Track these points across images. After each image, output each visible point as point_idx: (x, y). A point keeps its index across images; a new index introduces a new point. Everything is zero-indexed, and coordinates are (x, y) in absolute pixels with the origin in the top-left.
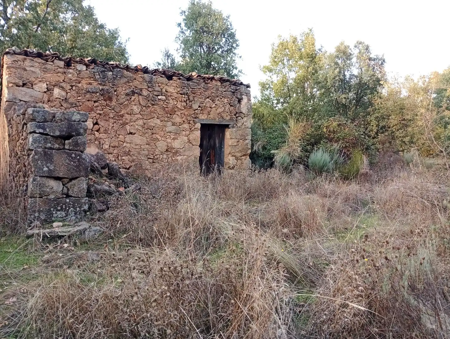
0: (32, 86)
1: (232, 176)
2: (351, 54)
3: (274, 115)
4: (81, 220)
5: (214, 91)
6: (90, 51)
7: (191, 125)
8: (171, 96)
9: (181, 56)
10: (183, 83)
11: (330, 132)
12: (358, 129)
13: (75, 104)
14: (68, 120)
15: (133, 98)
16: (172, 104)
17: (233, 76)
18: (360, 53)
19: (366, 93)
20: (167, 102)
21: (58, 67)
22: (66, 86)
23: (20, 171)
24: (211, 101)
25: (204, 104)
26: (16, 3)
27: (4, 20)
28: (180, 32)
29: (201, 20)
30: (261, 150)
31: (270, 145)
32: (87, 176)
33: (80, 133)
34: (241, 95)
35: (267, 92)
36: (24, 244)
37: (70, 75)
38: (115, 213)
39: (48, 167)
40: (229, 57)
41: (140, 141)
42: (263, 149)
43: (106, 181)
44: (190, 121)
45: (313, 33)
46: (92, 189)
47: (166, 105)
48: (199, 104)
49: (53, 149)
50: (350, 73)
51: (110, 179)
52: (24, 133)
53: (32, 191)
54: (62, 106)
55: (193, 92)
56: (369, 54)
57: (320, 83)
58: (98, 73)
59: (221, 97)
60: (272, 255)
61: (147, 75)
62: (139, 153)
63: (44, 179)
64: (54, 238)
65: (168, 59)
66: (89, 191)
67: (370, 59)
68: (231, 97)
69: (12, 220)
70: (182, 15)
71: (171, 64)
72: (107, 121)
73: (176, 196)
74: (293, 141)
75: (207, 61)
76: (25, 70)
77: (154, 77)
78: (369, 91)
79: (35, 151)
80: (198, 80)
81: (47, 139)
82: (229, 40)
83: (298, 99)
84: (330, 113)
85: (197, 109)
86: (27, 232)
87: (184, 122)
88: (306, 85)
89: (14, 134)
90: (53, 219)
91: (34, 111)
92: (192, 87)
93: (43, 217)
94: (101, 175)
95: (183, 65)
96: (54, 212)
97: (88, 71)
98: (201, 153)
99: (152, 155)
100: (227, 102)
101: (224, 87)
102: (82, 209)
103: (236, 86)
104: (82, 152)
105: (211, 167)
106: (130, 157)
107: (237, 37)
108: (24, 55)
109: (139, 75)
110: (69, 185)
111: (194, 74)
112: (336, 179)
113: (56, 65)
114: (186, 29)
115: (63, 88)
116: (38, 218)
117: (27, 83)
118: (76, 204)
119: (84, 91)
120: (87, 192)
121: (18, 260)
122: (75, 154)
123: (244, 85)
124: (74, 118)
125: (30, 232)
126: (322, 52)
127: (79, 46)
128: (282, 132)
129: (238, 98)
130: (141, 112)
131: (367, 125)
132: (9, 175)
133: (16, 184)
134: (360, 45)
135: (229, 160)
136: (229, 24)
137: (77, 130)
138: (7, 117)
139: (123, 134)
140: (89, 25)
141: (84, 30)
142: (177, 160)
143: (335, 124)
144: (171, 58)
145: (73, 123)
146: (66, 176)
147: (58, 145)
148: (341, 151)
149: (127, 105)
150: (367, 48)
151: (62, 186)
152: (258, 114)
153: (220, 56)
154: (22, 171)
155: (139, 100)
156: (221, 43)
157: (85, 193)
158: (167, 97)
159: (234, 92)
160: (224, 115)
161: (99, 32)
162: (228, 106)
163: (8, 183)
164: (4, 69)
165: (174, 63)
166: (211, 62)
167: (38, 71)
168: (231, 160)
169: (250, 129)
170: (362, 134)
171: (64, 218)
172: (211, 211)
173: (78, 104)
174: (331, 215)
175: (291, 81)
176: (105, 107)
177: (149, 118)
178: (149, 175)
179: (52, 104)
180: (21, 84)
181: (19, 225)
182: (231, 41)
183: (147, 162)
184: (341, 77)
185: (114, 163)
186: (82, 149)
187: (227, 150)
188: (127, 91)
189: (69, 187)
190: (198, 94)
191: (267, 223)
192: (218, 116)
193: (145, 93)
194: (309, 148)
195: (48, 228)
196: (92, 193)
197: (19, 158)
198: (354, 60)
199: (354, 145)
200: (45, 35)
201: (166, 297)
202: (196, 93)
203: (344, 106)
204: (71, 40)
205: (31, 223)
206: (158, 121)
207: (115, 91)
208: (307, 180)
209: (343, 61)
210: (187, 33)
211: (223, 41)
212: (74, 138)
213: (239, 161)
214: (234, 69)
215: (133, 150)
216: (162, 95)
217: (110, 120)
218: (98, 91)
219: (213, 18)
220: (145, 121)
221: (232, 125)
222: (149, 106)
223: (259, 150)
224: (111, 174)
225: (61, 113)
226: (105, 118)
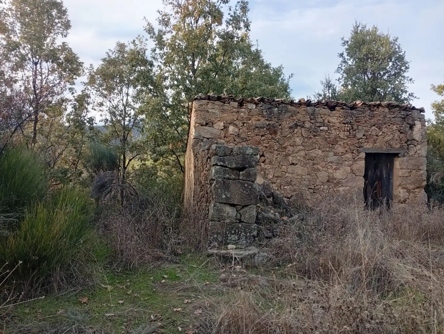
0: (213, 125)
4: (251, 244)
5: (380, 118)
6: (258, 91)
7: (354, 155)
8: (333, 126)
9: (342, 85)
10: (346, 112)
13: (246, 139)
14: (243, 154)
15: (296, 130)
16: (334, 135)
17: (402, 100)
20: (329, 133)
21: (232, 108)
22: (239, 124)
23: (203, 198)
24: (377, 129)
26: (202, 57)
28: (342, 61)
29: (365, 48)
32: (256, 204)
33: (252, 165)
34: (414, 120)
36: (206, 262)
37: (242, 114)
39: (225, 195)
40: (397, 81)
41: (301, 171)
43: (271, 209)
44: (353, 150)
46: (260, 216)
47: (328, 135)
48: (363, 133)
49: (230, 179)
51: (275, 208)
52: (208, 165)
53: (213, 215)
54: (235, 141)
55: (357, 120)
58: (265, 110)
59: (389, 124)
61: (310, 107)
62: (300, 183)
63: (222, 205)
64: (227, 259)
65: (329, 90)
68: (402, 124)
69: (196, 240)
70: (345, 45)
71: (332, 94)
72: (272, 153)
75: (372, 88)
76: (208, 112)
77: (317, 109)
79: (216, 181)
80: (362, 108)
81: (226, 170)
82: (397, 63)
86: (208, 251)
87: (347, 151)
89: (199, 166)
90: (228, 241)
91: (216, 147)
92: (356, 116)
93: (220, 239)
94: (267, 204)
95: (345, 94)
96: (229, 235)
97: (257, 109)
98: (366, 184)
99: (313, 186)
100: (396, 129)
101: (392, 113)
102: (252, 234)
103: (407, 111)
104: (253, 182)
105: (379, 200)
106: (292, 187)
107: (407, 59)
108: (208, 100)
109: (303, 109)
110: (241, 212)
111: (358, 102)
113: (232, 106)
114: (349, 58)
115: (236, 125)
116: (216, 239)
117: (208, 123)
118: (247, 230)
119: (253, 127)
120: (256, 219)
121: (201, 275)
122: (248, 184)
123: (417, 109)
124: (247, 152)
125: (210, 251)
127: (249, 87)
129: (409, 124)
130: (303, 144)
132: (194, 200)
133: (199, 208)
135: (399, 192)
136: (397, 47)
137: (249, 162)
138: (194, 152)
139: (286, 165)
140: (256, 66)
141: (252, 72)
142: (339, 191)
144: (333, 88)
145: (246, 156)
146: (239, 204)
147: (235, 175)
149: (290, 137)
151: (236, 212)
152: (432, 140)
153: (386, 81)
154: (204, 197)
155: (301, 133)
156: (388, 68)
157: (254, 220)
158: (329, 127)
159: (404, 118)
160: (393, 143)
161: (265, 72)
162: (398, 133)
163: (193, 206)
164: (192, 112)
165: (335, 93)
166: (376, 88)
167: (217, 112)
168: (401, 193)
169: (425, 159)
171: (237, 241)
173: (248, 139)
176: (270, 140)
177: (311, 149)
178: (310, 205)
179: (227, 140)
180: (205, 124)
181: (201, 244)
182: (399, 64)
183: (308, 192)
185: (278, 192)
186: (253, 179)
187: (396, 181)
188: (291, 125)
189: (242, 214)
190: (363, 122)
192: (386, 144)
193: (307, 125)
195: (224, 249)
196: (260, 220)
197: (203, 186)
200: (222, 80)
202: (360, 121)
204: (242, 83)
205: (211, 243)
206: (320, 152)
207: (280, 125)
210: (350, 62)
211: (390, 65)
212: (247, 169)
213: (411, 194)
214: (403, 93)
215: (295, 180)
216: (324, 126)
217: (275, 152)
218: (265, 126)
219: (379, 43)
220: (307, 152)
221: (402, 154)
222: (311, 137)
223: (437, 182)
224: (275, 203)
225: (237, 148)
226: (270, 150)
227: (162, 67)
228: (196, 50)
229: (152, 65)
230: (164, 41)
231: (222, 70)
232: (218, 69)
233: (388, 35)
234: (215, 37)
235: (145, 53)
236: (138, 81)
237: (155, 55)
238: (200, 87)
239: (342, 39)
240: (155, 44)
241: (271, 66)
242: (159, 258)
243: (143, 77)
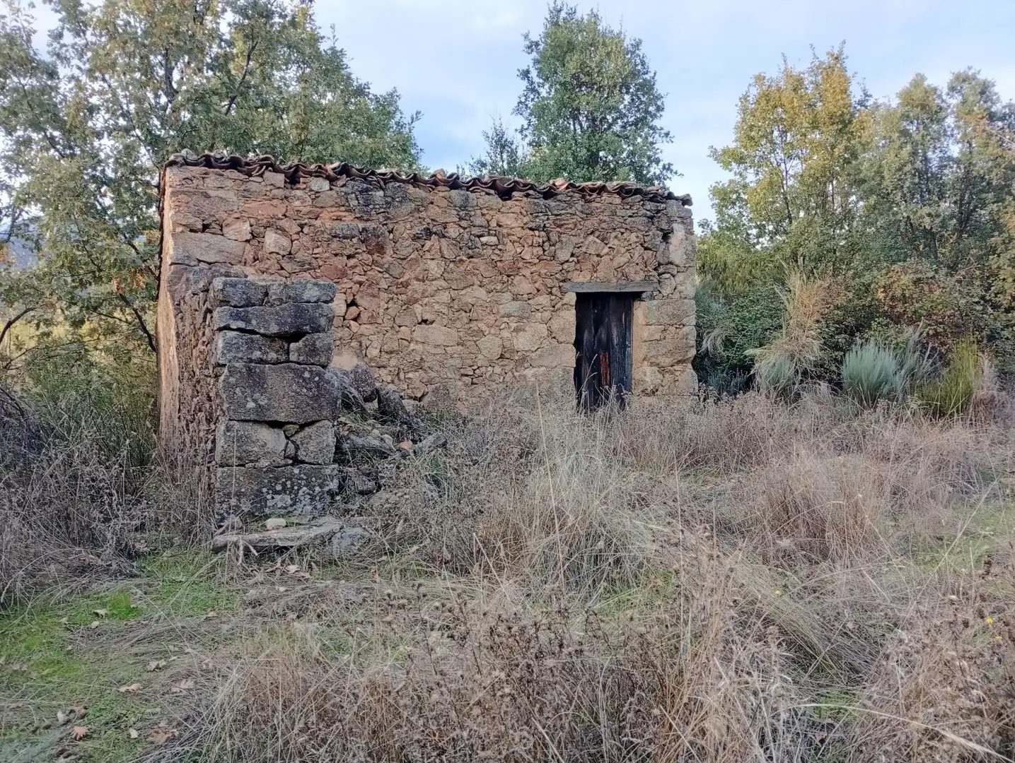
0: (221, 230)
1: (650, 413)
2: (941, 109)
3: (751, 264)
4: (323, 512)
5: (605, 218)
6: (338, 148)
7: (554, 297)
8: (509, 235)
9: (530, 144)
10: (535, 204)
11: (893, 299)
12: (966, 291)
13: (310, 264)
14: (295, 300)
15: (428, 244)
16: (511, 254)
17: (649, 179)
18: (964, 102)
19: (984, 200)
20: (500, 250)
21: (271, 187)
22: (290, 227)
23: (200, 411)
24: (599, 241)
25: (584, 249)
26: (190, 58)
27: (167, 94)
28: (527, 89)
29: (574, 59)
30: (720, 349)
31: (744, 335)
32: (335, 418)
33: (320, 326)
34: (670, 222)
35: (732, 212)
36: (208, 565)
37: (297, 203)
38: (393, 498)
39: (255, 401)
40: (641, 136)
41: (443, 337)
42: (725, 346)
43: (374, 427)
44: (551, 288)
45: (844, 65)
46: (346, 446)
47: (499, 255)
48: (571, 250)
49: (266, 362)
50: (941, 155)
51: (383, 423)
52: (207, 331)
53: (225, 451)
54: (282, 268)
55: (558, 222)
56: (989, 104)
57: (864, 181)
58: (354, 195)
59: (623, 230)
60: (753, 603)
61: (456, 191)
62: (442, 365)
63: (248, 426)
64: (268, 553)
65: (502, 152)
66: (338, 448)
67: (992, 117)
68: (647, 229)
69: (184, 515)
70: (532, 51)
71: (509, 163)
72: (374, 296)
73: (523, 460)
74: (801, 325)
75: (588, 151)
76: (207, 196)
77: (472, 196)
78: (991, 195)
79: (229, 367)
80: (568, 196)
81: (253, 341)
82: (639, 98)
83: (810, 224)
84: (892, 253)
85: (567, 261)
86: (216, 538)
87: (538, 291)
88: (831, 188)
89: (186, 331)
90: (267, 511)
91: (225, 284)
92: (556, 212)
93: (246, 507)
94: (364, 415)
95: (535, 162)
96: (269, 497)
97: (333, 192)
98: (579, 361)
99: (470, 369)
100: (636, 240)
101: (628, 207)
102: (326, 489)
103: (659, 202)
104: (324, 367)
105: (601, 391)
106: (423, 375)
107: (660, 88)
108: (204, 166)
109: (441, 194)
110: (298, 438)
111: (559, 182)
112: (914, 414)
113: (269, 183)
114: (541, 81)
115: (283, 230)
116: (237, 510)
117: (210, 224)
118: (314, 479)
119: (326, 236)
120: (335, 453)
121: (195, 598)
122: (311, 372)
123: (677, 199)
124: (306, 296)
125: (220, 540)
126: (866, 107)
127: (314, 138)
128: (772, 303)
129: (662, 230)
130: (445, 275)
131: (988, 278)
132: (179, 418)
133: (192, 437)
134: (966, 86)
135: (643, 373)
136: (638, 61)
137: (312, 320)
138: (173, 298)
139: (408, 324)
140: (334, 91)
141: (324, 102)
142: (525, 376)
143: (906, 279)
144: (510, 150)
145: (304, 305)
146: (292, 420)
147: (277, 352)
148: (924, 347)
149: (417, 260)
150: (984, 90)
151: (286, 441)
152: (711, 264)
153: (618, 136)
154: (203, 409)
155: (440, 249)
156: (621, 106)
157: (331, 455)
158: (500, 237)
159: (652, 218)
160: (630, 271)
161: (355, 104)
162: (640, 249)
163: (177, 434)
164: (166, 195)
165: (515, 161)
166: (598, 151)
167: (231, 196)
168: (648, 373)
169: (694, 301)
170: (977, 303)
171: (289, 509)
172: (603, 495)
173: (315, 264)
174: (901, 506)
175: (790, 183)
176: (369, 268)
177: (463, 285)
178: (465, 413)
179: (263, 266)
180: (200, 227)
181: (198, 524)
182: (643, 99)
183: (460, 383)
184: (919, 165)
185: (391, 387)
186: (323, 360)
187: (638, 350)
188: (417, 230)
189: (298, 443)
190: (570, 226)
191: (739, 524)
192: (616, 274)
193: (453, 231)
194: (841, 339)
195: (256, 531)
196: (345, 454)
197: (198, 382)
198: (950, 121)
199: (958, 330)
200: (246, 120)
201: (502, 696)
202: (564, 224)
203: (929, 234)
205: (223, 519)
206: (481, 293)
207: (391, 232)
208: (837, 420)
209: (921, 127)
210: (544, 92)
211: (626, 103)
212: (308, 336)
213: (667, 375)
214: (651, 162)
215: (430, 358)
216: (489, 234)
217: (381, 293)
218: (355, 233)
219: (602, 51)
220: (454, 294)
221: (649, 294)
222: (461, 260)
223: (715, 348)
224: (384, 413)
225: (280, 285)
226: (370, 291)
227: (84, 79)
228: (172, 41)
229: (52, 74)
230: (84, 14)
231: (244, 95)
232: (236, 91)
233: (621, 33)
234: (224, 11)
235: (29, 41)
236: (15, 114)
237: (61, 48)
238: (187, 135)
239: (526, 37)
240: (60, 20)
241: (371, 91)
242: (83, 569)
243: (30, 105)
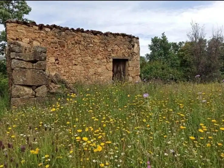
0: (22, 40)
5: (119, 41)
7: (107, 60)
8: (96, 44)
10: (103, 37)
15: (76, 46)
16: (97, 49)
20: (94, 48)
24: (118, 47)
25: (114, 48)
34: (134, 43)
37: (42, 34)
41: (80, 69)
44: (107, 57)
48: (111, 48)
55: (108, 42)
58: (57, 33)
59: (123, 44)
61: (83, 33)
62: (80, 75)
76: (17, 31)
77: (87, 34)
80: (110, 36)
85: (110, 51)
87: (103, 58)
92: (107, 39)
97: (51, 32)
98: (113, 75)
99: (87, 76)
101: (124, 39)
103: (131, 38)
106: (75, 78)
108: (17, 23)
109: (79, 34)
113: (34, 28)
115: (38, 41)
117: (18, 38)
119: (50, 42)
123: (135, 38)
129: (132, 45)
130: (81, 53)
139: (71, 65)
142: (100, 79)
149: (73, 49)
155: (79, 47)
159: (130, 42)
160: (125, 54)
162: (127, 49)
167: (24, 31)
168: (130, 78)
169: (140, 62)
173: (47, 49)
176: (61, 51)
177: (85, 56)
183: (84, 80)
185: (67, 81)
187: (127, 73)
188: (73, 42)
190: (111, 43)
192: (122, 54)
193: (82, 43)
207: (66, 42)
213: (134, 79)
215: (77, 74)
216: (91, 44)
217: (64, 57)
218: (57, 42)
220: (83, 58)
221: (130, 59)
222: (84, 50)
226: (61, 57)
